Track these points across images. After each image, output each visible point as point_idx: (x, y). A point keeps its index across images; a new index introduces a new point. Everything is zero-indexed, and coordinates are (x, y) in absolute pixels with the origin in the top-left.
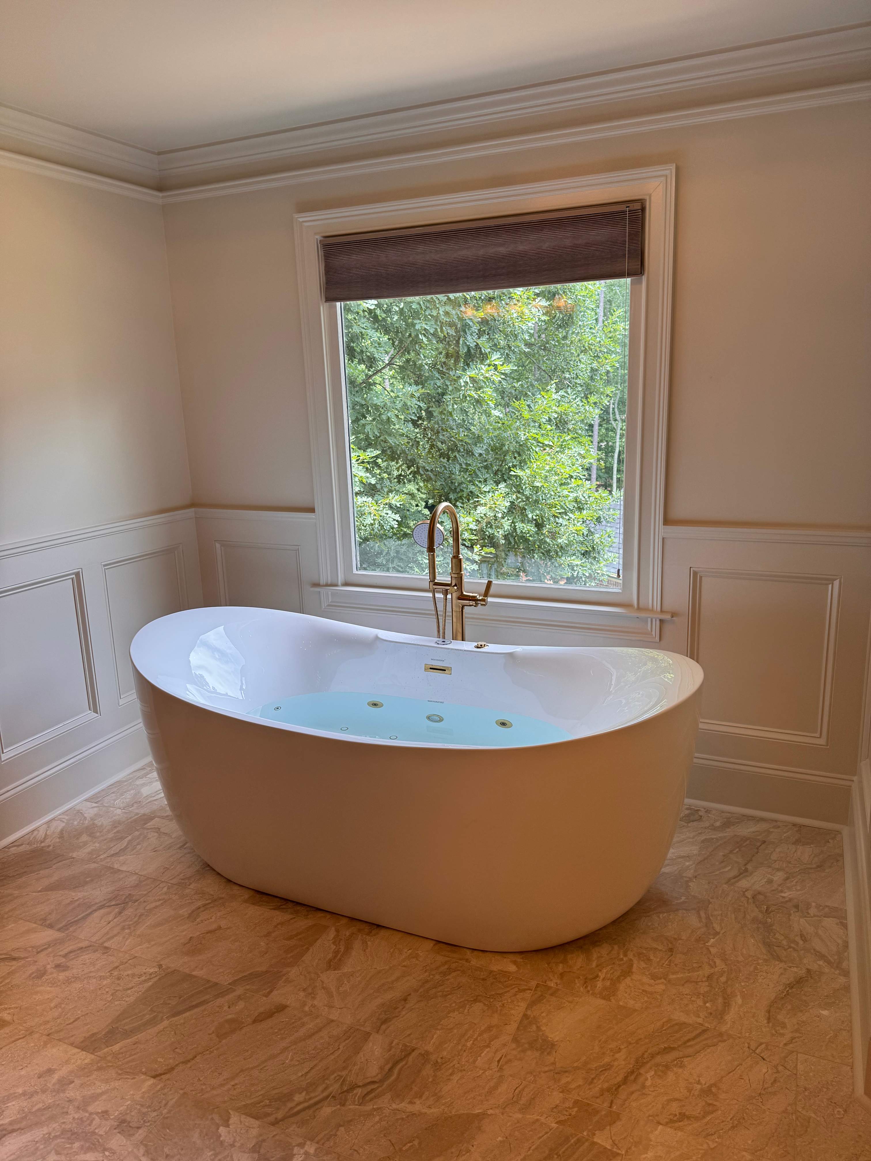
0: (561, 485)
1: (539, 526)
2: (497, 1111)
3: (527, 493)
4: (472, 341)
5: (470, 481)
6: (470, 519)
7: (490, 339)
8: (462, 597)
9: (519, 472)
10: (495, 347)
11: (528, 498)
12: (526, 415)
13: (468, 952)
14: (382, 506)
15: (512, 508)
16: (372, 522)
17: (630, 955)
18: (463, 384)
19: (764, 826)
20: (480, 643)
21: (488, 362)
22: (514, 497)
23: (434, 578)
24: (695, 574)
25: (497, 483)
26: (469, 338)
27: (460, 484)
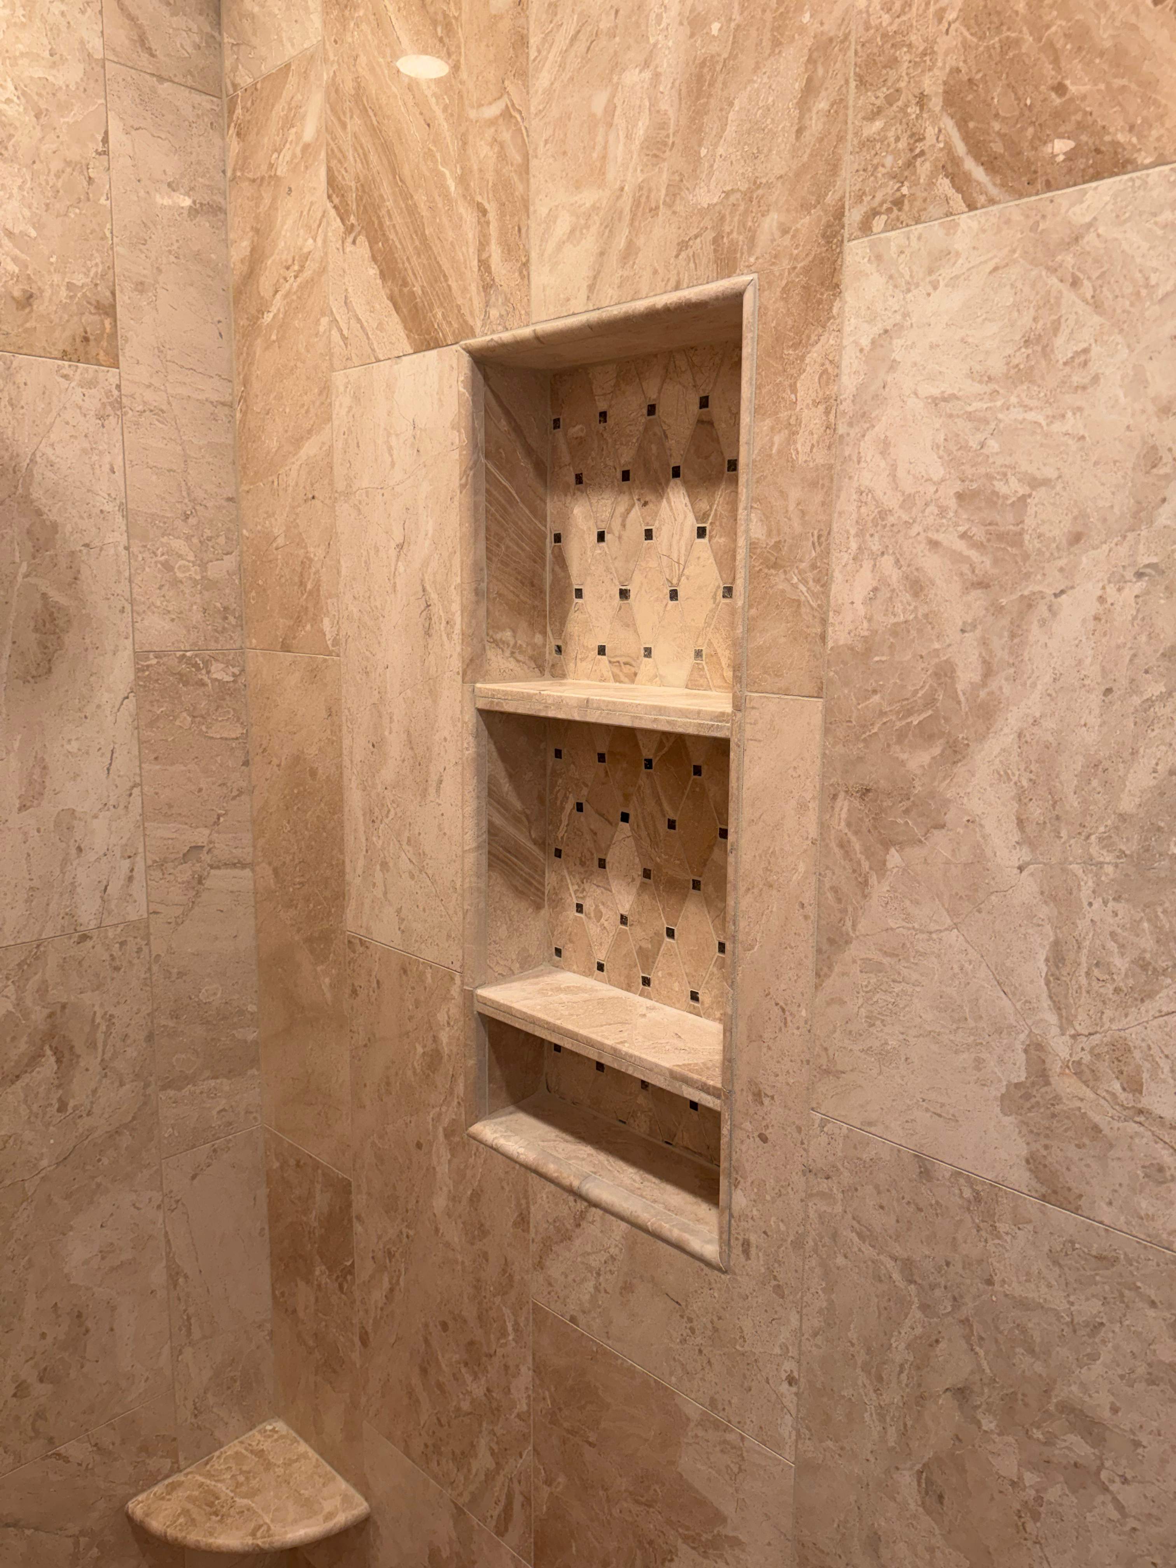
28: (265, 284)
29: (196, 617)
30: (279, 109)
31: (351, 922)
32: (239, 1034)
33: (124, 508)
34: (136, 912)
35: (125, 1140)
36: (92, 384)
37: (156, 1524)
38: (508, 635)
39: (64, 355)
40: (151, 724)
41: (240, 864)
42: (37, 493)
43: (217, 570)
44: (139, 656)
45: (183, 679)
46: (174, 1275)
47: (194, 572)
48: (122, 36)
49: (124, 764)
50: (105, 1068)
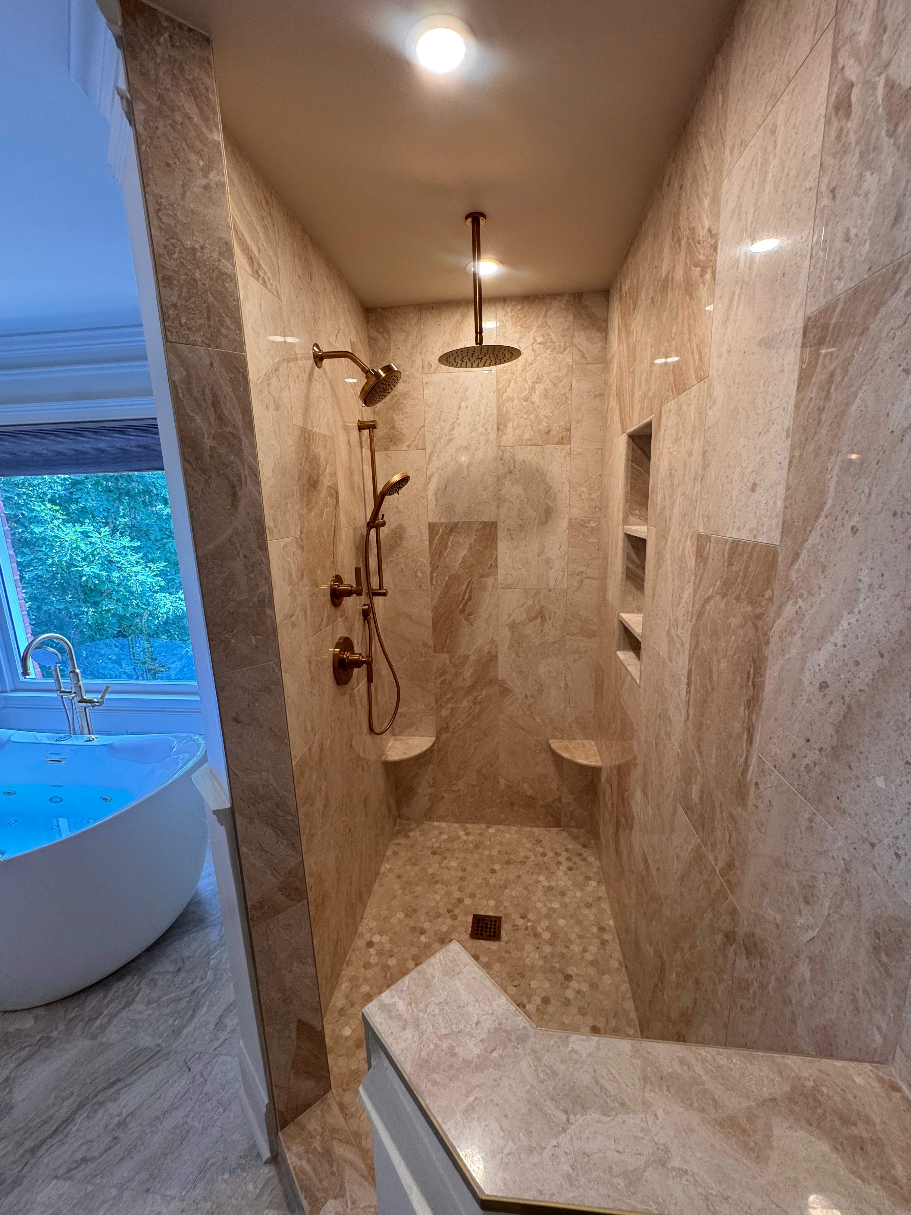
8: (82, 701)
23: (60, 688)
29: (587, 508)
32: (591, 626)
33: (569, 481)
34: (564, 586)
35: (556, 645)
36: (562, 450)
37: (552, 746)
38: (637, 512)
39: (557, 444)
40: (572, 537)
41: (591, 579)
42: (547, 479)
43: (594, 496)
44: (570, 519)
45: (582, 525)
46: (566, 686)
47: (587, 496)
48: (577, 357)
49: (564, 547)
50: (553, 625)
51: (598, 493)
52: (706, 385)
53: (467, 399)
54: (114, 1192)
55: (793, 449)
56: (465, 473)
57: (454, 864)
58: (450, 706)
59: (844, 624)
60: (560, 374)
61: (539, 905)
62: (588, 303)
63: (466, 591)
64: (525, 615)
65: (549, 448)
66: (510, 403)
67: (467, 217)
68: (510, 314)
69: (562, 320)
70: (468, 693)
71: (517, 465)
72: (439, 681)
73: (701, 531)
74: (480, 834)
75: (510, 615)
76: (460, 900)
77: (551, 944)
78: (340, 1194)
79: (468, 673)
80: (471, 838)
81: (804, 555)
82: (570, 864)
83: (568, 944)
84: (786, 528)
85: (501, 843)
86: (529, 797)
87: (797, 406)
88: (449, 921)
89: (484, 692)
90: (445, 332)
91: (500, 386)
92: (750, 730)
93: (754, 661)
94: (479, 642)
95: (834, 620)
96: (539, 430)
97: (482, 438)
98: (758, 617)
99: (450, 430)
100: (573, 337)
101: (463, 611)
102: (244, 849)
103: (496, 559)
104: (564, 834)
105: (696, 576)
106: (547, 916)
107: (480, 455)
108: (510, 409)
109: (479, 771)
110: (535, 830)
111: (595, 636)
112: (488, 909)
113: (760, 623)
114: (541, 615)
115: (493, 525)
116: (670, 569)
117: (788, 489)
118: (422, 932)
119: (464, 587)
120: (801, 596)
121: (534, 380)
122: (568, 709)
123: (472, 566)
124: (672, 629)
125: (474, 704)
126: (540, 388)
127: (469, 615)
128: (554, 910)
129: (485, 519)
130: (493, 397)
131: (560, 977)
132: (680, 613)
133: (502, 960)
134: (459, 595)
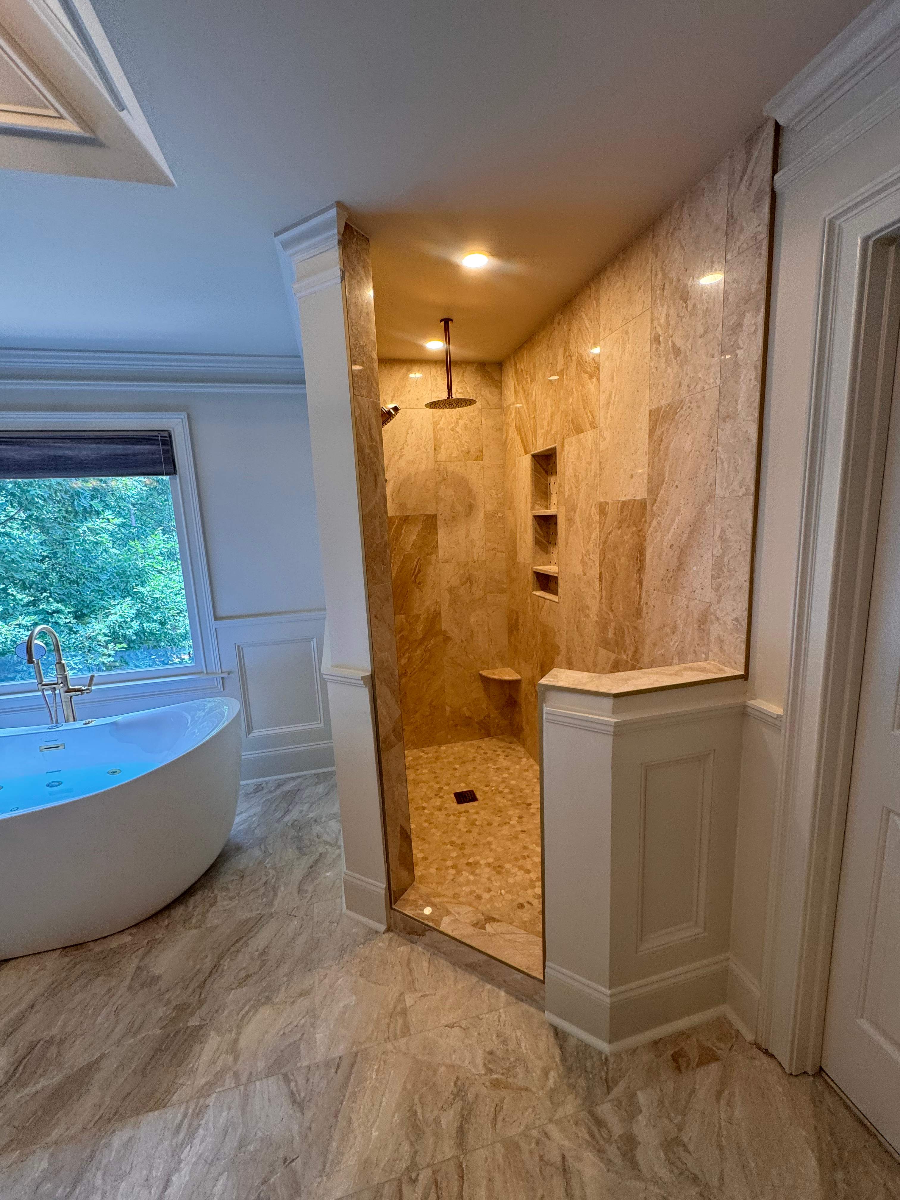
0: (176, 595)
1: (162, 624)
2: (113, 1047)
3: (150, 602)
4: (85, 502)
5: (100, 599)
6: (102, 626)
7: (101, 501)
8: (69, 691)
9: (140, 589)
10: (107, 506)
11: (150, 606)
12: (141, 550)
13: (92, 944)
14: (13, 626)
15: (138, 615)
16: (4, 640)
17: (216, 891)
18: (81, 532)
19: (299, 780)
20: (87, 721)
21: (102, 516)
22: (139, 606)
23: (42, 681)
24: (238, 646)
25: (124, 598)
26: (83, 500)
27: (91, 602)
28: (508, 441)
29: (495, 505)
30: (509, 412)
31: (518, 560)
33: (483, 486)
34: (484, 559)
35: (481, 601)
36: (478, 465)
37: (483, 674)
39: (474, 460)
40: (487, 524)
41: (502, 552)
42: (469, 484)
43: (499, 496)
44: (485, 512)
45: (493, 516)
46: (489, 630)
47: (495, 496)
48: (484, 404)
49: (483, 531)
50: (478, 587)
51: (502, 494)
52: (598, 431)
53: (413, 427)
54: (285, 979)
55: (649, 460)
56: (413, 480)
57: (425, 771)
58: (407, 655)
59: (677, 520)
60: (474, 414)
61: (495, 778)
62: (489, 370)
63: (416, 566)
64: (458, 581)
65: (469, 463)
66: (442, 432)
67: (441, 321)
68: (439, 372)
69: (473, 379)
70: (420, 643)
71: (449, 474)
72: (398, 637)
73: (602, 500)
74: (436, 752)
75: (448, 582)
76: (441, 788)
77: (511, 793)
78: (448, 913)
79: (420, 627)
80: (430, 755)
81: (658, 500)
82: (506, 754)
83: (522, 790)
84: (650, 491)
85: (453, 754)
86: (467, 717)
87: (649, 443)
88: (439, 800)
89: (432, 642)
90: (396, 380)
91: (435, 420)
92: (641, 583)
93: (640, 551)
94: (427, 604)
95: (673, 520)
96: (462, 451)
97: (424, 455)
98: (639, 531)
99: (401, 449)
100: (481, 390)
101: (415, 581)
102: (379, 701)
103: (437, 542)
104: (494, 740)
105: (600, 524)
106: (503, 782)
107: (423, 467)
108: (443, 436)
109: (430, 704)
110: (474, 742)
111: (505, 592)
112: (462, 788)
113: (640, 534)
114: (469, 580)
115: (434, 516)
116: (579, 526)
117: (648, 475)
118: (424, 808)
119: (415, 563)
120: (659, 515)
121: (458, 417)
122: (491, 646)
123: (420, 547)
124: (585, 557)
125: (426, 651)
126: (461, 422)
127: (420, 583)
128: (506, 778)
129: (428, 513)
130: (431, 427)
131: (525, 806)
132: (591, 546)
133: (484, 809)
134: (411, 570)
